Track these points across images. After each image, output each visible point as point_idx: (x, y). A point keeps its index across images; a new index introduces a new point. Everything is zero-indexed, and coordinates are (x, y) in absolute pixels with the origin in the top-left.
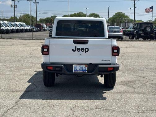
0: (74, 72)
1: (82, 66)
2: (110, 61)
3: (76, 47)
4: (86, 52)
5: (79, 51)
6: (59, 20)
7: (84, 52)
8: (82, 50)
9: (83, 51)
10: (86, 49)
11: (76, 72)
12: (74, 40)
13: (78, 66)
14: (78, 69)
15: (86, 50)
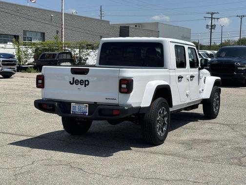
0: (73, 114)
1: (81, 105)
2: (117, 100)
3: (73, 78)
4: (85, 86)
5: (78, 84)
6: (104, 42)
7: (84, 85)
8: (82, 82)
9: (82, 85)
10: (85, 81)
11: (75, 114)
12: (71, 68)
13: (77, 106)
14: (77, 110)
15: (85, 83)
